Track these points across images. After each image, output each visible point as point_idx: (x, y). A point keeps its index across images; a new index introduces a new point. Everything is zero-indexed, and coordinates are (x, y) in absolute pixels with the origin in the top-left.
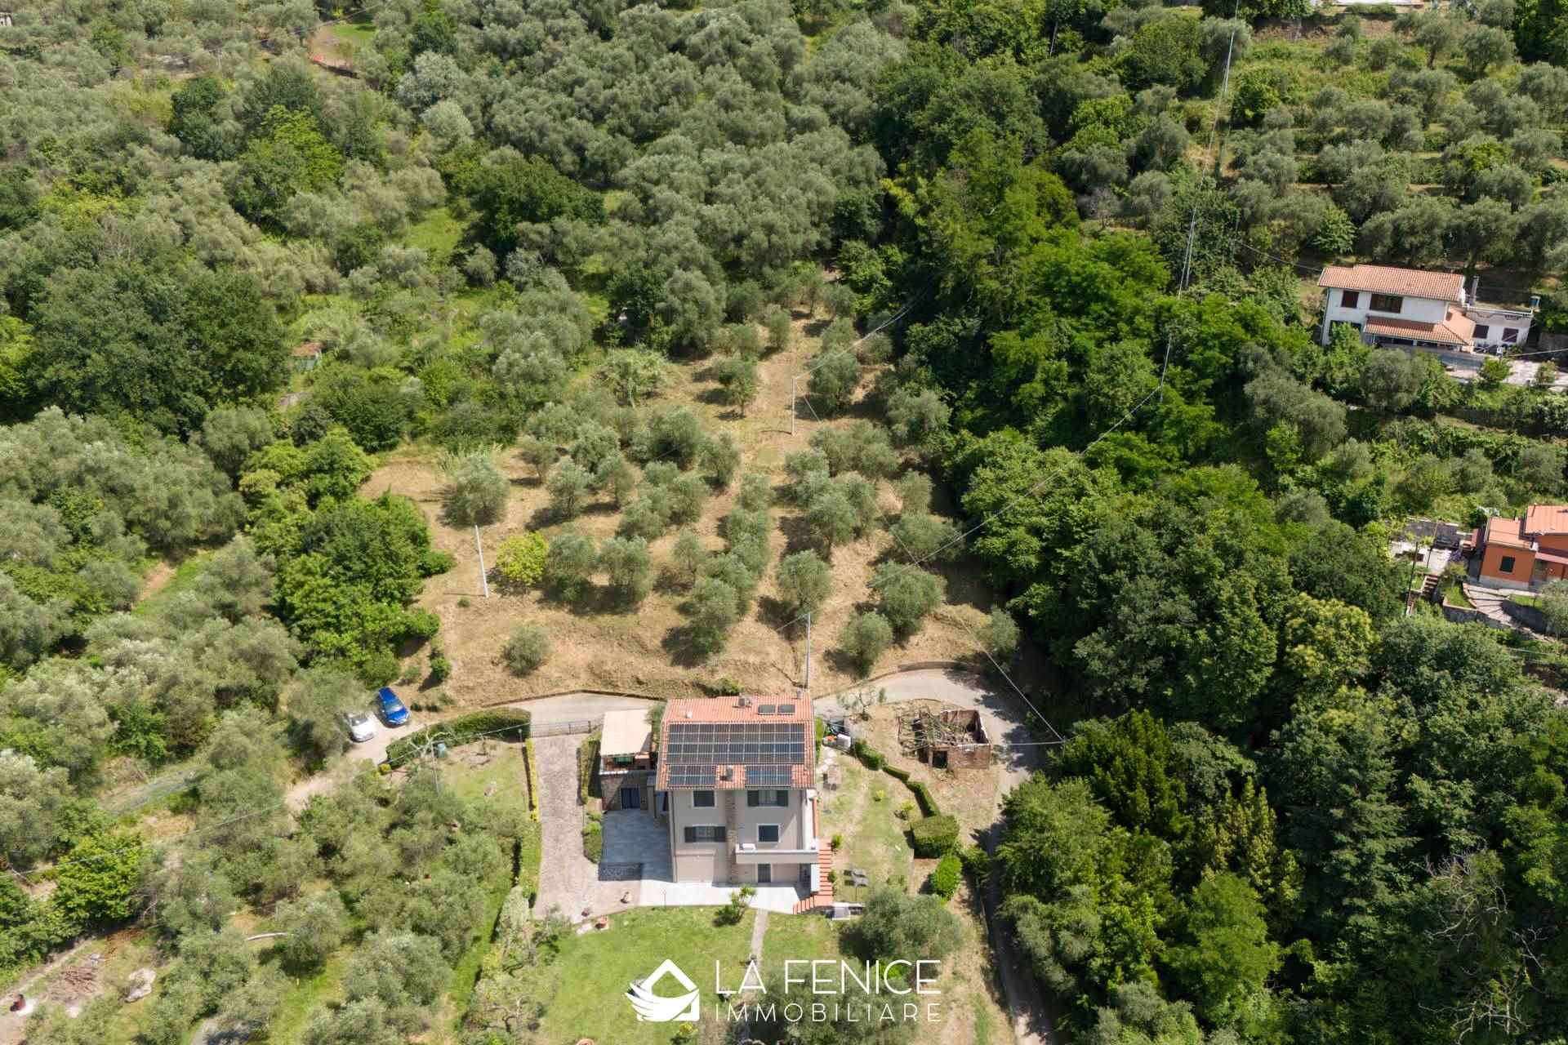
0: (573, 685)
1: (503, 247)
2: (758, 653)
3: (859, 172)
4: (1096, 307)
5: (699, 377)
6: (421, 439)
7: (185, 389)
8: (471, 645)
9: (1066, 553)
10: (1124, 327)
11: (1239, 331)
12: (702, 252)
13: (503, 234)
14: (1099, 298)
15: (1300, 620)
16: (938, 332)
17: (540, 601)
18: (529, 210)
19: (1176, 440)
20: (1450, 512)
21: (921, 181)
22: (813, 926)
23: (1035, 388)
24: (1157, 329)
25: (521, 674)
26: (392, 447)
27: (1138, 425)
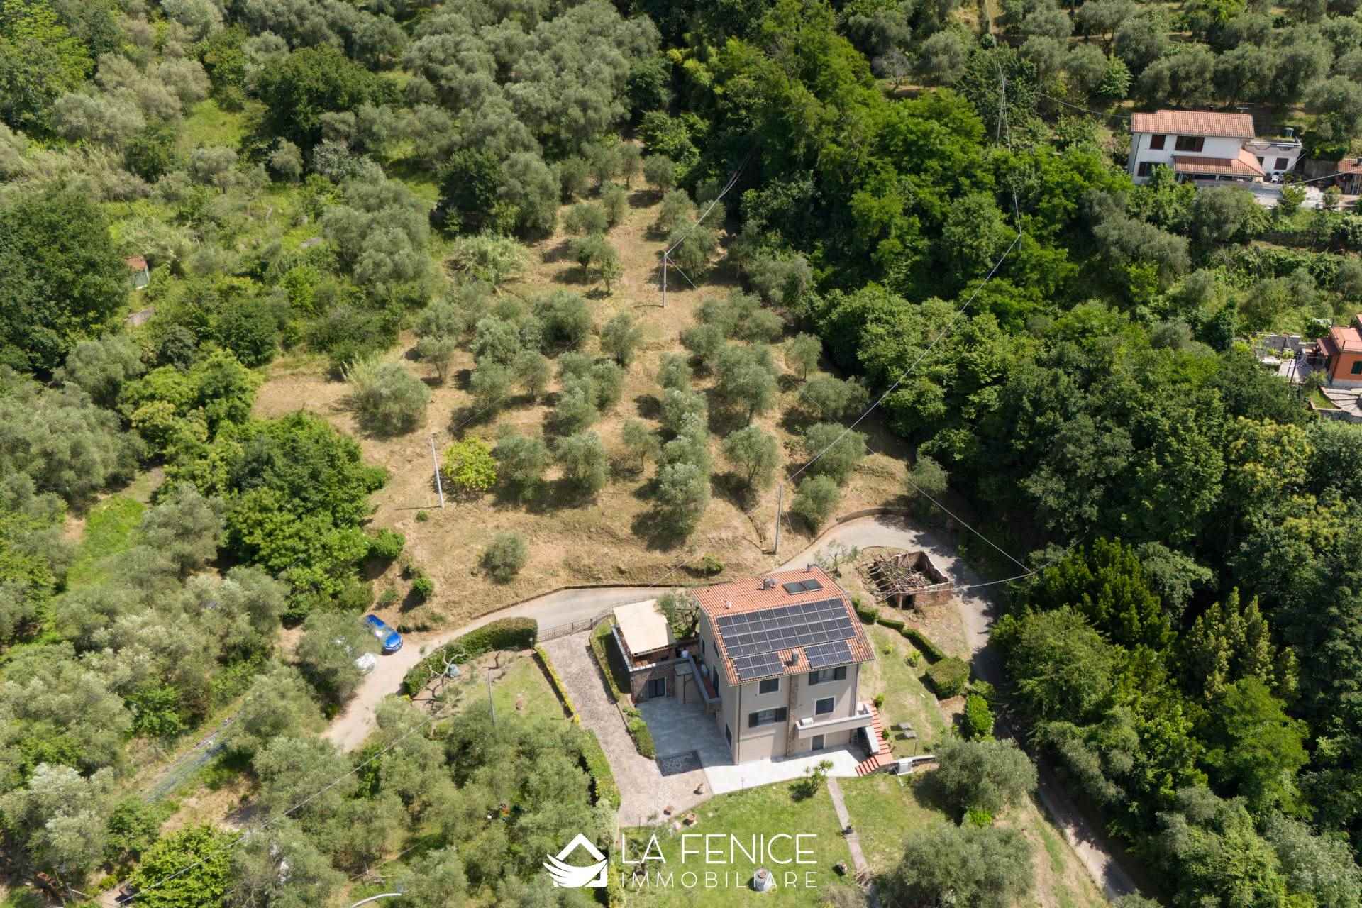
0: (555, 583)
1: (308, 140)
2: (727, 527)
3: (641, 42)
4: (933, 163)
5: (549, 258)
6: (295, 348)
7: (32, 323)
8: (446, 559)
9: (976, 399)
10: (965, 182)
11: (1078, 179)
12: (524, 132)
13: (306, 126)
14: (932, 154)
15: (1242, 441)
16: (775, 196)
17: (494, 505)
18: (328, 99)
19: (1038, 282)
20: (1290, 325)
21: (712, 50)
22: (883, 785)
23: (890, 244)
24: (998, 182)
25: (503, 581)
26: (267, 360)
27: (1002, 272)
